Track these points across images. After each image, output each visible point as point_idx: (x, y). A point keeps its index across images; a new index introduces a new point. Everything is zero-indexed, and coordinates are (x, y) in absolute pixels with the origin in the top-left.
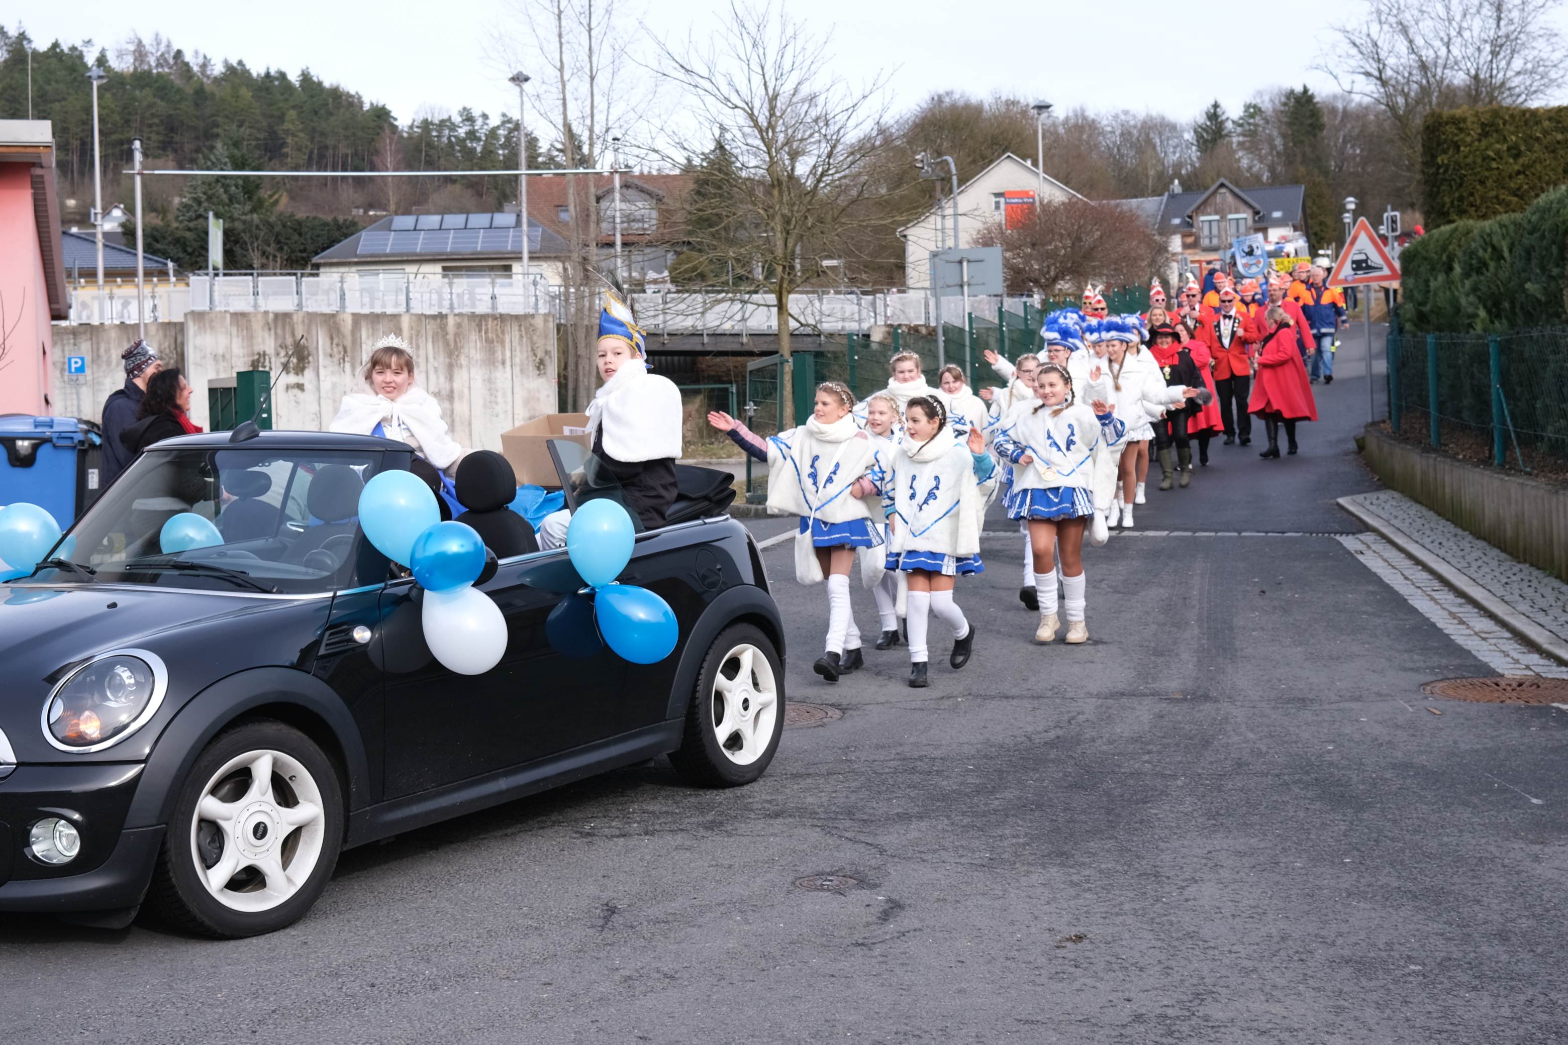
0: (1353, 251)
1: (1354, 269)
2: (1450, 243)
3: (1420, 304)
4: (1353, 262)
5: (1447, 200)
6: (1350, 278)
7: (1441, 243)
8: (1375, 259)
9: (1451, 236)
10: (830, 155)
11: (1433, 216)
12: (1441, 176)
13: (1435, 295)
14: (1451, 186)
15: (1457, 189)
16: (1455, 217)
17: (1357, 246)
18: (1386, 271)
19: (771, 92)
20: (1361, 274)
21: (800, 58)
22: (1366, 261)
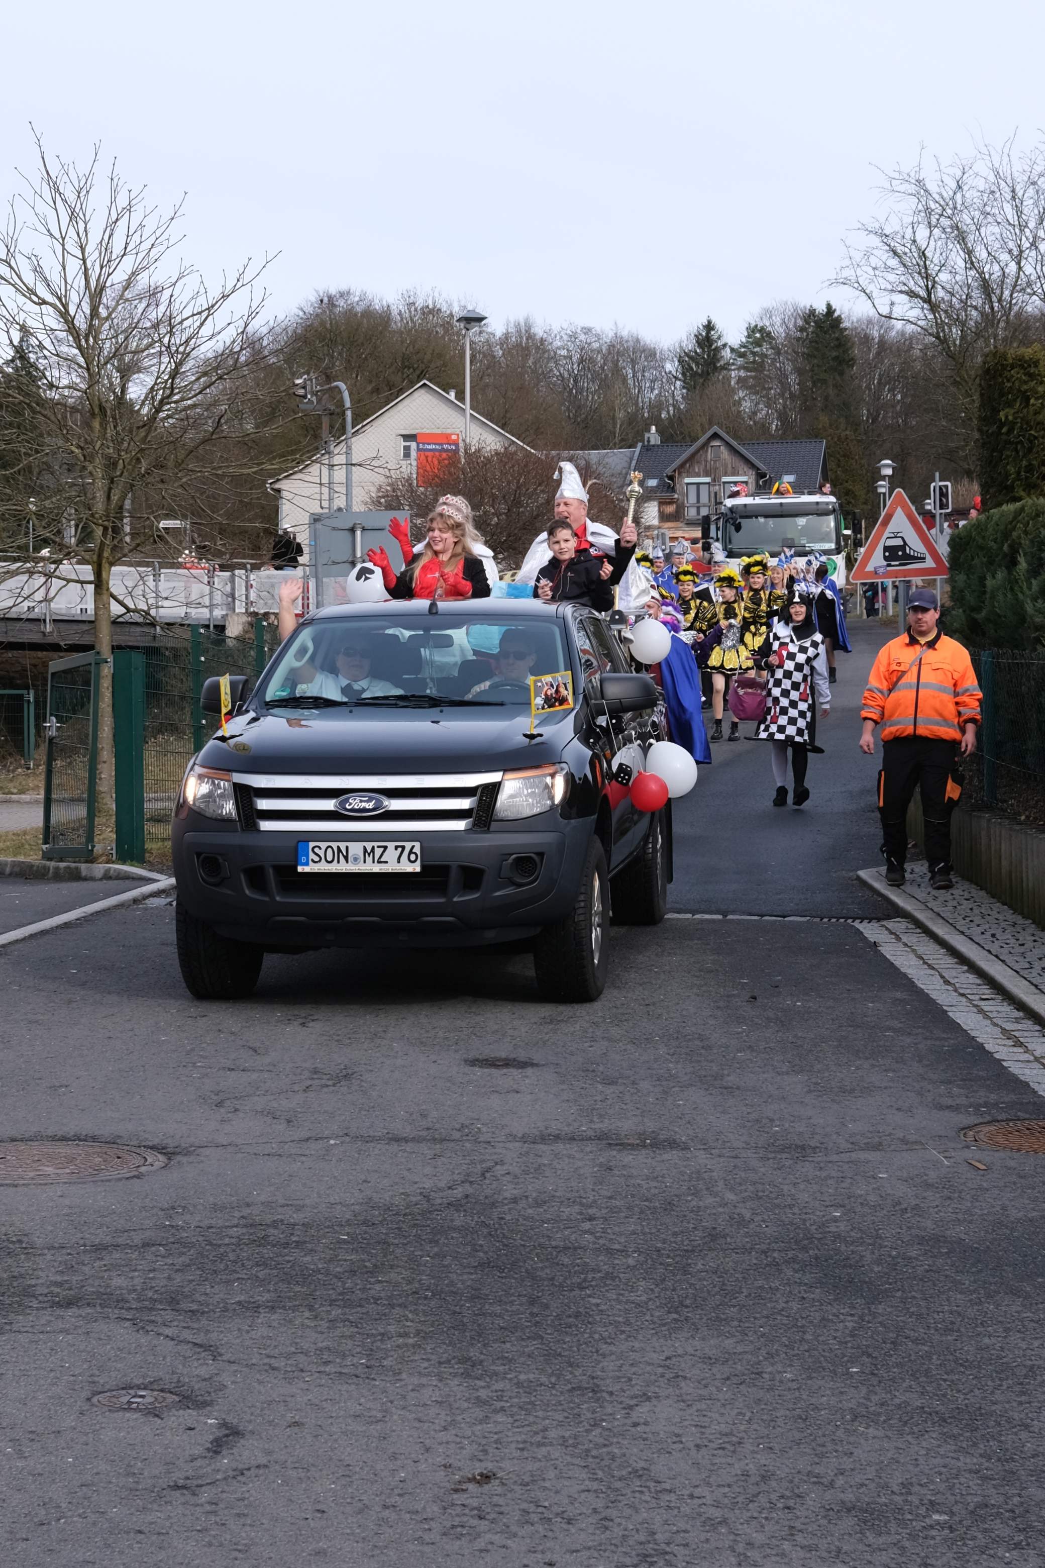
0: (886, 535)
1: (886, 558)
2: (1014, 528)
3: (973, 609)
4: (886, 548)
5: (1011, 469)
6: (881, 570)
7: (1002, 527)
8: (916, 545)
9: (1015, 518)
10: (174, 375)
11: (992, 491)
12: (1004, 437)
13: (993, 597)
14: (1017, 452)
15: (1024, 456)
16: (1022, 493)
17: (892, 527)
18: (930, 563)
19: (93, 284)
20: (896, 566)
21: (136, 238)
22: (903, 548)
